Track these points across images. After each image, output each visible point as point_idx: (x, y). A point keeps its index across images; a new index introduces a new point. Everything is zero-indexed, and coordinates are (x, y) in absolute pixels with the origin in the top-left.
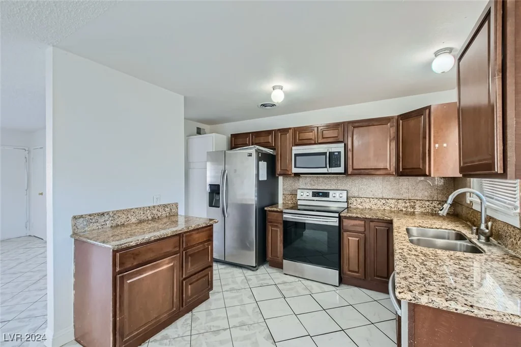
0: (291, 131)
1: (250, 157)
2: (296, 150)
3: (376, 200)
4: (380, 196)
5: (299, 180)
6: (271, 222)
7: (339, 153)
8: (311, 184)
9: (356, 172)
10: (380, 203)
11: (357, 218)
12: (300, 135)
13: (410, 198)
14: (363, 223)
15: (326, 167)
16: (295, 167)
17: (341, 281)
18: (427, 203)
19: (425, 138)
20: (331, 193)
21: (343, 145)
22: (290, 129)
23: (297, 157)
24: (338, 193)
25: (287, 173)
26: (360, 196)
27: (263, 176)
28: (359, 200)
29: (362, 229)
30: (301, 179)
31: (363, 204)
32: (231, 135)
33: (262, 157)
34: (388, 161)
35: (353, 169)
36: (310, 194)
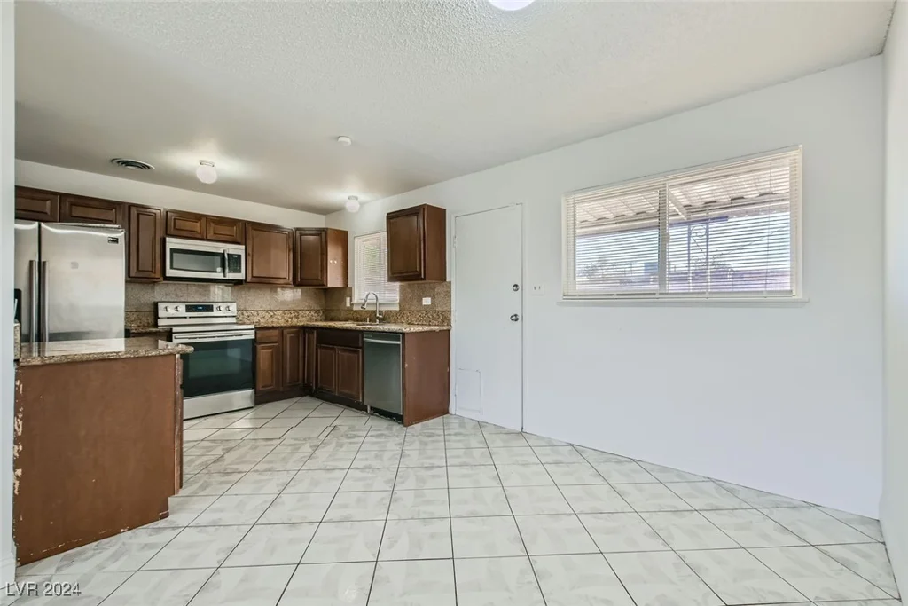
1: (113, 244)
2: (171, 243)
4: (268, 308)
7: (240, 256)
8: (177, 296)
9: (255, 280)
10: (267, 316)
11: (273, 328)
12: (176, 222)
14: (277, 332)
15: (223, 272)
16: (172, 268)
17: (258, 401)
18: (307, 313)
19: (322, 254)
20: (215, 306)
21: (244, 246)
23: (174, 254)
24: (223, 306)
25: (153, 275)
28: (246, 314)
31: (251, 318)
34: (287, 270)
35: (253, 277)
36: (182, 308)
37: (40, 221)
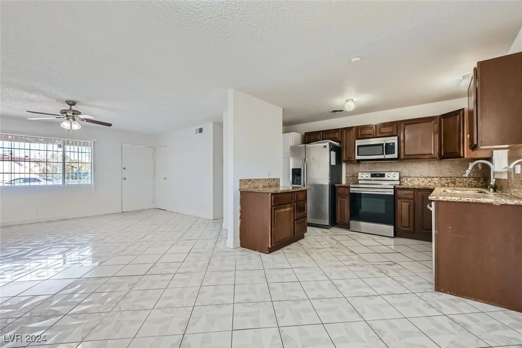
0: (354, 129)
1: (325, 148)
2: (358, 143)
3: (423, 179)
4: (427, 175)
5: (359, 165)
6: (340, 195)
7: (394, 143)
8: (370, 169)
9: (406, 157)
10: (426, 181)
11: (408, 189)
12: (361, 132)
13: (451, 176)
14: (412, 192)
15: (383, 154)
16: (358, 155)
17: (396, 235)
19: (460, 131)
20: (386, 174)
21: (397, 137)
22: (354, 127)
23: (360, 148)
24: (392, 174)
25: (351, 160)
26: (411, 176)
27: (333, 163)
28: (409, 179)
29: (412, 197)
30: (361, 165)
31: (413, 182)
32: (305, 133)
33: (333, 148)
34: (432, 148)
35: (405, 155)
36: (369, 175)
37: (305, 144)
